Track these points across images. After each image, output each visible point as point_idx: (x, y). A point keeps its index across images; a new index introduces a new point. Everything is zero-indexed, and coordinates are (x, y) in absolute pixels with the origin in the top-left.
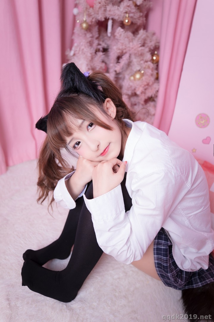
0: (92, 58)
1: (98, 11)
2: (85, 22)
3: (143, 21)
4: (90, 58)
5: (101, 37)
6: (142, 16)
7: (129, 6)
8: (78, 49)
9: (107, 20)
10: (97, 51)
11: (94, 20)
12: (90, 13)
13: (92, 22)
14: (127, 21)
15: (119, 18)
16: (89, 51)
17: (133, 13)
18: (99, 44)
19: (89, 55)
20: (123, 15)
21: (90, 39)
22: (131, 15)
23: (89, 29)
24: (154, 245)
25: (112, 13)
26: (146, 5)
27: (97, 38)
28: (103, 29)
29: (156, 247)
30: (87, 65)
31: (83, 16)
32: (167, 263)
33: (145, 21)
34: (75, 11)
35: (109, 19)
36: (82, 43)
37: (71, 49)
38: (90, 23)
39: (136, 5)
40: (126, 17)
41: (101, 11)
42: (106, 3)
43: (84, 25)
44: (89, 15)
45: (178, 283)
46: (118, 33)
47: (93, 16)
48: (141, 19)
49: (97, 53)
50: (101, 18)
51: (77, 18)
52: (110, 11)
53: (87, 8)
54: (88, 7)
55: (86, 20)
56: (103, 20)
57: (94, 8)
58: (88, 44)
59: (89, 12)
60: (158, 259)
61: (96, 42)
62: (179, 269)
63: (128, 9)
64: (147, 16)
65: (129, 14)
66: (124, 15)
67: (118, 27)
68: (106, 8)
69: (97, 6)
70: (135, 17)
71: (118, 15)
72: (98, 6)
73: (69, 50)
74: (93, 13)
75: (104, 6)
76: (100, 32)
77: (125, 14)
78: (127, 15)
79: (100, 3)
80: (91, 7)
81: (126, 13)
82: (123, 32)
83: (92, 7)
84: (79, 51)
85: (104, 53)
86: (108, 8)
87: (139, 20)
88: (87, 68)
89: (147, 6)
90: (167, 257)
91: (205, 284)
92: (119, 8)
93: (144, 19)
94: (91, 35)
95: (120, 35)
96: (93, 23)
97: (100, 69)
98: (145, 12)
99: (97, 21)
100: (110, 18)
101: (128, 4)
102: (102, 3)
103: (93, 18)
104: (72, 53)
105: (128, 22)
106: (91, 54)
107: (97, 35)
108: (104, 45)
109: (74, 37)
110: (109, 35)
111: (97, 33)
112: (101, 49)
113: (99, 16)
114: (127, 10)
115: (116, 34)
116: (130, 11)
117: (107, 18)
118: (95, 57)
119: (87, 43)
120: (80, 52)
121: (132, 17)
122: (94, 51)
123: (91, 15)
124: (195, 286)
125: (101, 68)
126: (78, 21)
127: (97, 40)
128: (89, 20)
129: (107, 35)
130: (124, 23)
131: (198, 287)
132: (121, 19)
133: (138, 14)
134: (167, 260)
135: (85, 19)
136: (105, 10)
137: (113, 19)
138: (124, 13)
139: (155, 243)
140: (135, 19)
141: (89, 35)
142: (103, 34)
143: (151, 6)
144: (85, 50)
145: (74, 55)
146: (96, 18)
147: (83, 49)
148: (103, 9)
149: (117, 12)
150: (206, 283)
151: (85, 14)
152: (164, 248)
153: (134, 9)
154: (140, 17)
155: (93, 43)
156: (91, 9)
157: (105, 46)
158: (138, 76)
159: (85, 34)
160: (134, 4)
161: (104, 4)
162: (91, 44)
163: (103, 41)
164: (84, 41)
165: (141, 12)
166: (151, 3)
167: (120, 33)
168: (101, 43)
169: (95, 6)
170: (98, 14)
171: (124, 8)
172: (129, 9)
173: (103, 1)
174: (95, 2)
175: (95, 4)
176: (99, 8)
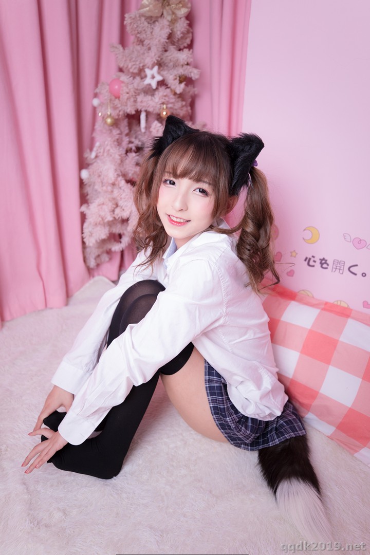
0: (122, 161)
1: (126, 103)
2: (110, 116)
3: (187, 111)
4: (119, 161)
5: (132, 132)
6: (186, 106)
7: (165, 96)
8: (102, 151)
9: (138, 113)
10: (128, 151)
11: (121, 113)
12: (116, 106)
13: (118, 115)
14: (164, 113)
15: (154, 109)
16: (117, 153)
17: (172, 103)
18: (130, 142)
19: (117, 157)
20: (159, 106)
21: (117, 137)
22: (170, 106)
23: (116, 124)
24: (206, 383)
25: (144, 104)
26: (189, 92)
27: (127, 135)
28: (134, 122)
29: (208, 386)
30: (116, 170)
31: (107, 109)
32: (223, 403)
33: (190, 111)
34: (96, 102)
35: (141, 111)
36: (106, 143)
37: (91, 150)
38: (117, 117)
39: (175, 94)
40: (163, 109)
41: (130, 103)
42: (135, 93)
43: (109, 121)
44: (115, 108)
45: (241, 431)
46: (155, 129)
47: (120, 108)
48: (185, 109)
49: (128, 154)
50: (131, 111)
51: (98, 110)
52: (141, 102)
53: (111, 100)
54: (113, 98)
55: (111, 114)
56: (133, 112)
57: (121, 99)
58: (116, 143)
59: (114, 104)
60: (213, 401)
61: (126, 140)
62: (242, 414)
63: (165, 99)
64: (192, 105)
65: (166, 104)
66: (161, 107)
67: (154, 121)
68: (137, 98)
69: (124, 97)
70: (176, 107)
71: (153, 107)
72: (126, 96)
73: (88, 151)
74: (119, 105)
75: (134, 96)
76: (130, 126)
77: (162, 105)
78: (165, 106)
79: (128, 93)
80: (116, 98)
81: (163, 103)
82: (160, 127)
83: (118, 97)
84: (104, 152)
85: (137, 154)
86: (139, 98)
87: (182, 110)
88: (116, 174)
89: (191, 93)
90: (223, 396)
91: (283, 440)
92: (153, 98)
93: (189, 108)
94: (118, 132)
95: (157, 131)
96: (120, 117)
97: (133, 174)
98: (190, 100)
99: (126, 115)
100: (143, 110)
101: (165, 94)
102: (131, 94)
103: (120, 111)
104: (93, 155)
105: (166, 114)
106: (120, 155)
107: (126, 131)
108: (137, 143)
109: (95, 135)
110: (143, 130)
111: (127, 128)
112: (134, 148)
113: (127, 109)
114: (163, 100)
115: (152, 129)
116: (168, 102)
117: (139, 110)
118: (126, 159)
119: (114, 141)
120: (105, 154)
121: (171, 108)
122: (124, 152)
123: (117, 108)
124: (271, 444)
125: (135, 173)
126: (100, 114)
127: (127, 137)
128: (115, 114)
129: (140, 130)
130: (161, 115)
131: (274, 444)
132: (157, 111)
133: (179, 104)
134: (223, 401)
135: (109, 113)
136: (135, 101)
137: (146, 111)
138: (160, 104)
139: (206, 380)
140: (176, 110)
141: (116, 132)
142: (135, 128)
143: (196, 93)
144: (112, 151)
145: (96, 157)
146: (124, 111)
147: (109, 150)
148: (132, 99)
149: (151, 103)
150: (285, 439)
151: (109, 107)
152: (217, 385)
153: (172, 99)
154: (183, 106)
155: (122, 141)
156: (117, 100)
157: (140, 144)
159: (111, 130)
160: (173, 93)
161: (134, 94)
162: (119, 142)
163: (136, 138)
164: (109, 139)
165: (183, 100)
166: (196, 89)
167: (157, 129)
168: (133, 140)
169: (121, 97)
170: (126, 106)
171: (160, 99)
172: (167, 99)
173: (132, 90)
174: (121, 92)
175: (122, 94)
176: (127, 99)
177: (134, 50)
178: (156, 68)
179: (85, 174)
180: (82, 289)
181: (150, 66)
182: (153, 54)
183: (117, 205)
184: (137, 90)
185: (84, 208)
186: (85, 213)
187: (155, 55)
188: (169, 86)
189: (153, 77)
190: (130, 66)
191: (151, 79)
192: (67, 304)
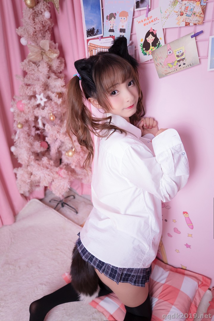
14: (52, 118)
17: (56, 110)
25: (39, 114)
34: (12, 110)
40: (51, 116)
42: (33, 108)
43: (20, 126)
46: (47, 128)
52: (37, 113)
66: (49, 115)
68: (34, 111)
69: (27, 110)
71: (45, 115)
73: (13, 134)
75: (32, 110)
78: (51, 114)
82: (50, 127)
83: (23, 112)
92: (43, 110)
95: (49, 130)
102: (30, 109)
104: (16, 138)
114: (50, 111)
116: (53, 111)
117: (37, 116)
120: (21, 143)
121: (56, 113)
132: (47, 117)
135: (19, 122)
138: (49, 113)
148: (32, 112)
149: (43, 113)
155: (31, 132)
158: (70, 154)
159: (23, 129)
160: (56, 104)
162: (29, 134)
164: (23, 134)
171: (47, 111)
173: (31, 107)
174: (24, 109)
175: (25, 110)
176: (29, 112)
177: (30, 78)
178: (42, 95)
179: (13, 149)
180: (24, 209)
181: (39, 94)
182: (39, 87)
183: (31, 174)
184: (34, 106)
185: (15, 170)
186: (16, 173)
187: (40, 87)
188: (53, 100)
189: (41, 99)
190: (27, 93)
191: (41, 101)
192: (15, 221)
